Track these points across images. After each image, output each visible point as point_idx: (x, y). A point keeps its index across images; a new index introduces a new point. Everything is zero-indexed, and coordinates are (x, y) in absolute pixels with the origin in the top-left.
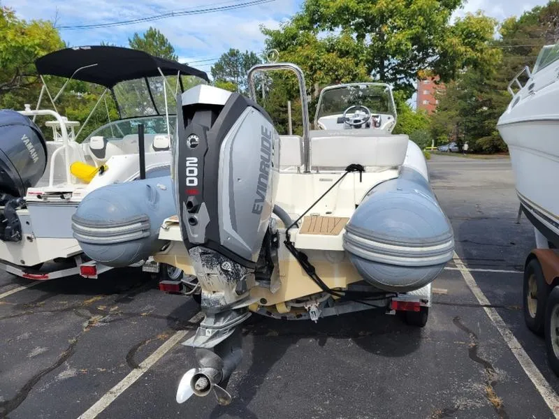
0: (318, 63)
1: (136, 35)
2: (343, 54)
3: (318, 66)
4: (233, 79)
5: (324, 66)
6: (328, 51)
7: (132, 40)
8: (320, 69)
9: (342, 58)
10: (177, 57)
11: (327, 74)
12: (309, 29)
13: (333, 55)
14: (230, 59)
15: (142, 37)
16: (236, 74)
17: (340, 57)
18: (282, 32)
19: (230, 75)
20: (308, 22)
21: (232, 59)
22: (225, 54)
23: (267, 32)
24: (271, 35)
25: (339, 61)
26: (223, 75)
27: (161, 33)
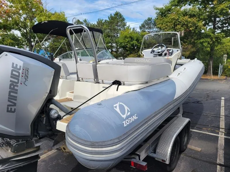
0: (178, 21)
1: (111, 14)
2: (192, 16)
3: (178, 23)
4: (148, 30)
5: (181, 23)
6: (184, 16)
7: (109, 17)
8: (179, 24)
9: (191, 18)
10: (126, 23)
11: (182, 26)
12: (177, 6)
13: (186, 17)
14: (148, 22)
15: (113, 15)
16: (150, 28)
17: (190, 18)
18: (164, 8)
19: (147, 28)
20: (177, 2)
21: (149, 22)
22: (146, 20)
23: (157, 9)
24: (159, 10)
25: (189, 19)
26: (144, 29)
27: (120, 13)
